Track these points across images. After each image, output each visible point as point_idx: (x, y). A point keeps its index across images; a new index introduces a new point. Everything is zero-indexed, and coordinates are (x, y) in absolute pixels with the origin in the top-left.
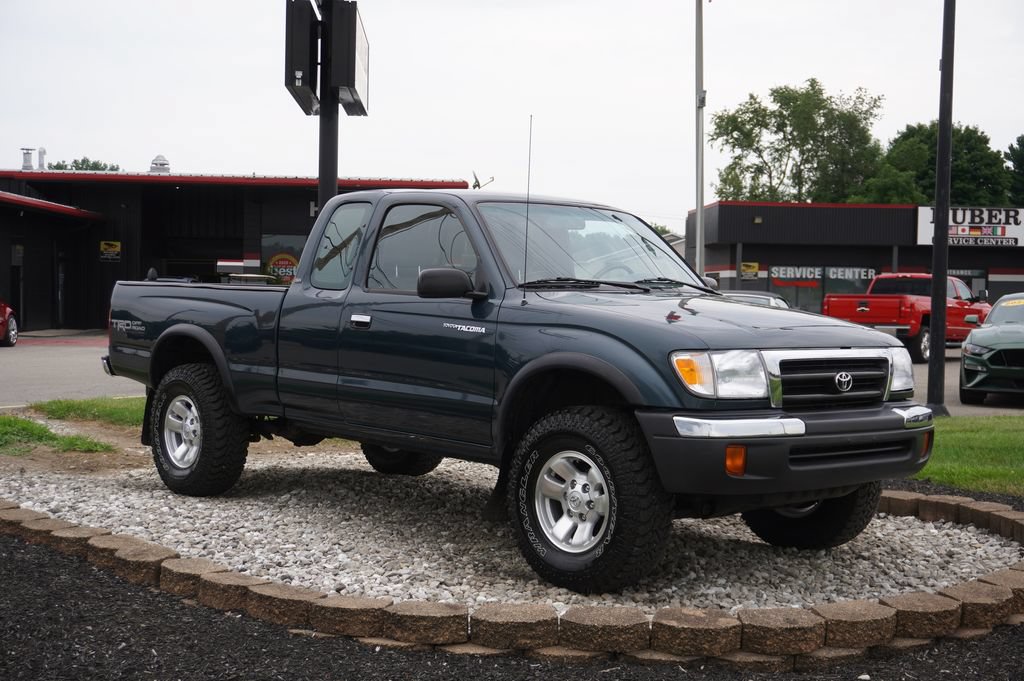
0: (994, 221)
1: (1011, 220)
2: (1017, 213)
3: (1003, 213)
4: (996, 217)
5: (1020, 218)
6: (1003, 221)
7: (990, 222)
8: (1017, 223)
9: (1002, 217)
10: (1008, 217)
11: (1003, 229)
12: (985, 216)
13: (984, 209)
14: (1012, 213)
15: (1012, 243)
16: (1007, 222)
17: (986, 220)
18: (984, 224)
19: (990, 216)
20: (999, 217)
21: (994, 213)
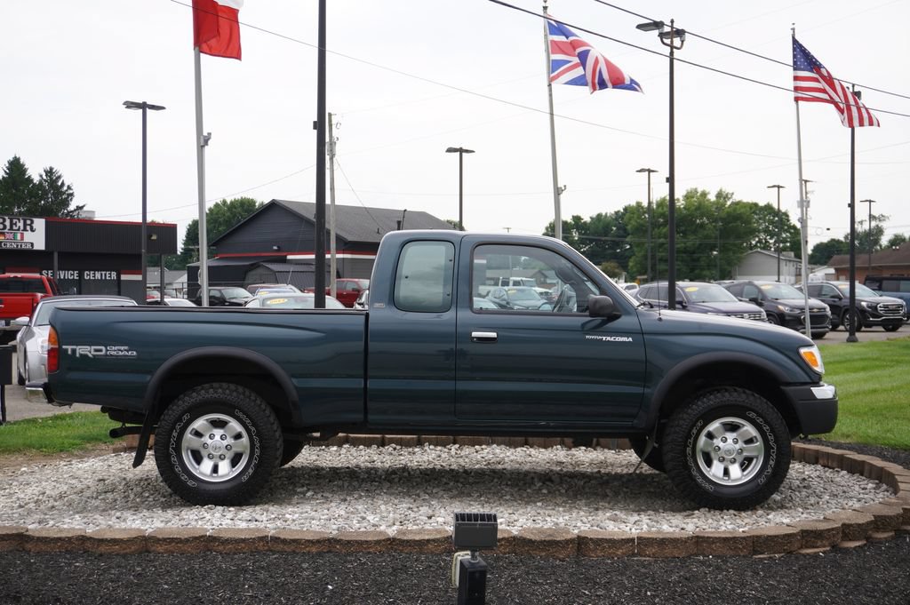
0: (14, 228)
1: (28, 228)
2: (32, 222)
3: (22, 221)
4: (16, 224)
5: (34, 226)
6: (22, 228)
7: (11, 228)
8: (32, 230)
9: (21, 224)
10: (25, 225)
11: (22, 235)
12: (8, 223)
13: (6, 218)
14: (28, 222)
15: (29, 247)
16: (25, 230)
17: (8, 227)
18: (6, 231)
19: (12, 224)
20: (18, 224)
21: (14, 221)
